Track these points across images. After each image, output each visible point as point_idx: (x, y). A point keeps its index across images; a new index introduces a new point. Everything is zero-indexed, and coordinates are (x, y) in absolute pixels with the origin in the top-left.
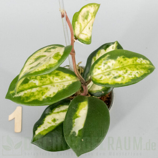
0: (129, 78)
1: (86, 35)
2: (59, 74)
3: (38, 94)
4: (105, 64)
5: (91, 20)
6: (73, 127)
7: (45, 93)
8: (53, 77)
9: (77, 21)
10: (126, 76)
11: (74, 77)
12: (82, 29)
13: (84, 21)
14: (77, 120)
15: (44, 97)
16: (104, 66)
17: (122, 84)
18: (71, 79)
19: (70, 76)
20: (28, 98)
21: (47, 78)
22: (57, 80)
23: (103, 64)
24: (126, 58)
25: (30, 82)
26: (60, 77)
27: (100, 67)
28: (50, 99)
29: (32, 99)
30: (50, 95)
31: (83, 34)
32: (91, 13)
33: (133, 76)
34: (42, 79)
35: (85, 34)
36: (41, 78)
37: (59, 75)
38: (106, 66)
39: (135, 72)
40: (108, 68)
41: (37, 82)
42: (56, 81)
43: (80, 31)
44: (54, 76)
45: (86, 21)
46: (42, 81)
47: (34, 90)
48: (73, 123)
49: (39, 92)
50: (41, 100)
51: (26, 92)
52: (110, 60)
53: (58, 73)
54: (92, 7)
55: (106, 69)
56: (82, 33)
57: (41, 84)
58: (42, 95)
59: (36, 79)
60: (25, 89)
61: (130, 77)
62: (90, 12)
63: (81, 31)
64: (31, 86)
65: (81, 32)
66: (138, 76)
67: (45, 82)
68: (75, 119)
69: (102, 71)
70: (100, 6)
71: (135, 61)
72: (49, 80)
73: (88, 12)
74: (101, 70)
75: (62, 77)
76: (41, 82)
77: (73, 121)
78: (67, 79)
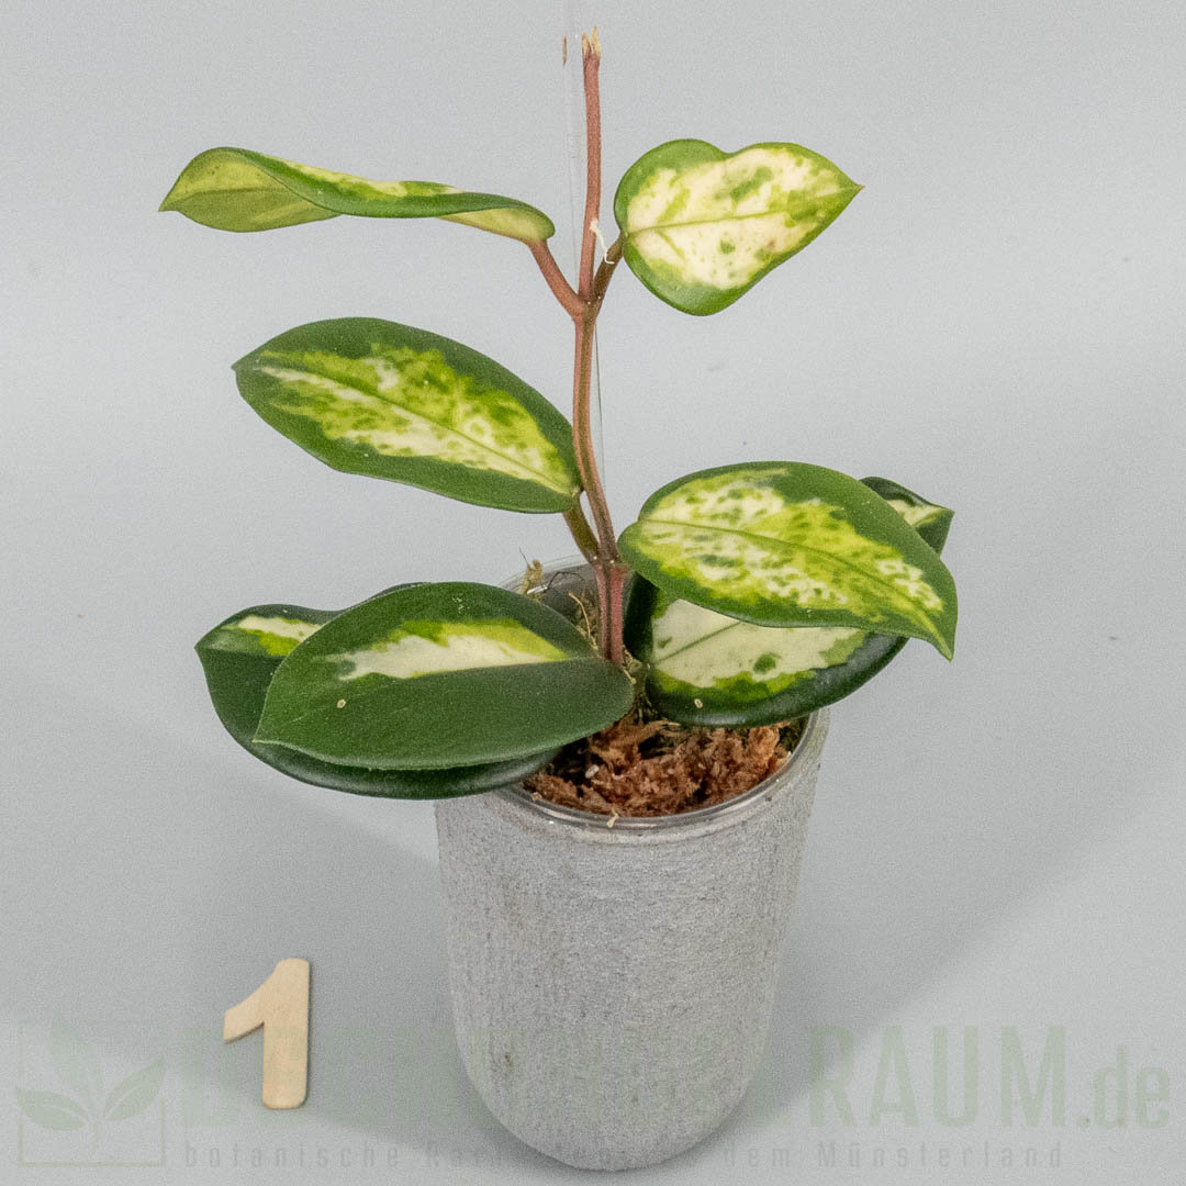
0: (759, 590)
1: (679, 252)
2: (515, 420)
3: (345, 414)
4: (736, 495)
5: (758, 215)
6: (368, 649)
7: (373, 428)
8: (476, 411)
9: (678, 171)
10: (758, 574)
11: (566, 472)
12: (677, 219)
13: (718, 197)
14: (415, 643)
15: (352, 435)
16: (721, 500)
17: (707, 591)
18: (541, 471)
19: (550, 457)
20: (293, 397)
21: (446, 398)
22: (479, 430)
23: (724, 491)
24: (844, 525)
25: (368, 361)
26: (504, 430)
27: (702, 494)
28: (366, 455)
29: (307, 411)
30: (385, 447)
31: (668, 240)
32: (776, 188)
33: (784, 593)
34: (419, 385)
35: (673, 246)
36: (420, 379)
37: (508, 424)
38: (730, 504)
39: (808, 584)
40: (726, 516)
41: (390, 382)
42: (467, 430)
43: (662, 219)
44: (486, 410)
45: (728, 203)
46: (414, 391)
47: (350, 395)
48: (387, 640)
49: (358, 409)
50: (332, 434)
51: (314, 380)
52: (768, 492)
53: (515, 413)
54: (799, 164)
55: (714, 517)
56: (661, 234)
57: (399, 396)
58: (356, 427)
59: (400, 366)
60: (323, 368)
61: (773, 587)
62: (775, 181)
63: (668, 223)
64: (354, 375)
65: (660, 229)
66: (804, 601)
67: (422, 403)
68: (412, 632)
69: (697, 516)
70: (857, 193)
71: (869, 555)
72: (447, 406)
73: (763, 174)
74: (698, 509)
75: (513, 437)
76: (404, 391)
77: (398, 632)
78: (525, 457)
